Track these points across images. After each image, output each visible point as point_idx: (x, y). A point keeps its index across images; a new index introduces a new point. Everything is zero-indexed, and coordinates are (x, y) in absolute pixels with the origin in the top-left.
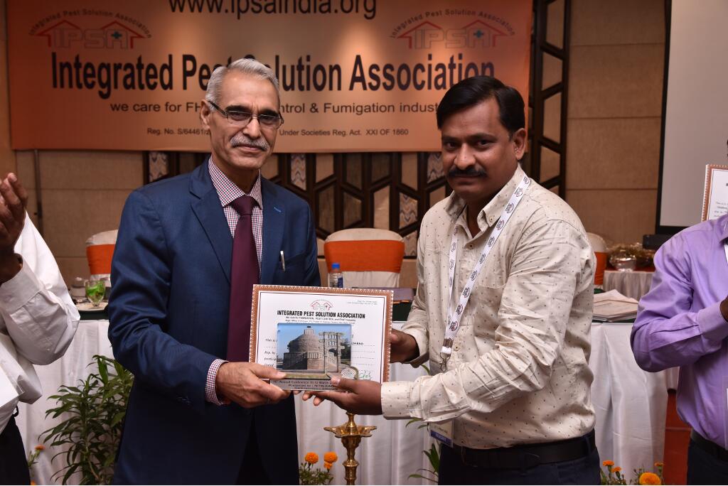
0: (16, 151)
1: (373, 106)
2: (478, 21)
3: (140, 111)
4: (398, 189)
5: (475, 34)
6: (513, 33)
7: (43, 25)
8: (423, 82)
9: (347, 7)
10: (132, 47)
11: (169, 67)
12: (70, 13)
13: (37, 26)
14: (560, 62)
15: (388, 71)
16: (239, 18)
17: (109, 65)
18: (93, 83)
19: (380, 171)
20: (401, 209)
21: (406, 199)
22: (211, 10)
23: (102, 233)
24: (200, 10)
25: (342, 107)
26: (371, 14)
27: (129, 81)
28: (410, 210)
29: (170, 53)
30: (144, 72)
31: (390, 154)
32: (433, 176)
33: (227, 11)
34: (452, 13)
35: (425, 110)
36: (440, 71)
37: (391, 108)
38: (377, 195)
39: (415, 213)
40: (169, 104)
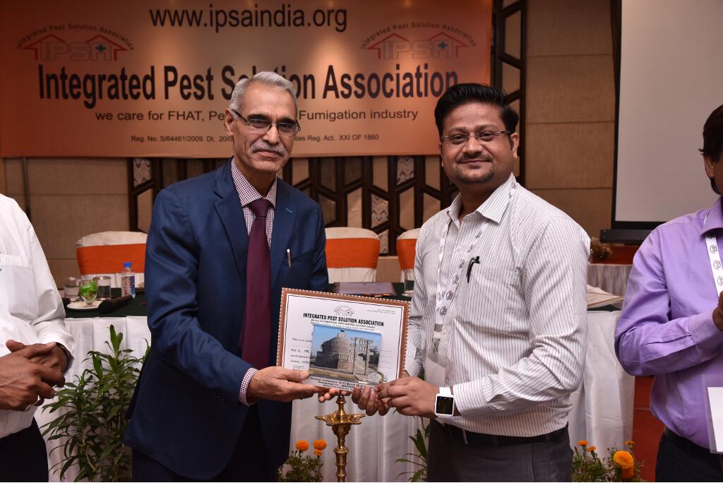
0: (5, 159)
1: (346, 113)
2: (442, 33)
3: (124, 120)
4: (370, 192)
5: (439, 46)
6: (475, 45)
7: (29, 39)
8: (392, 91)
9: (319, 21)
10: (116, 59)
11: (152, 78)
12: (56, 28)
13: (24, 39)
14: (517, 71)
15: (359, 80)
16: (217, 31)
17: (94, 76)
18: (79, 93)
19: (352, 174)
20: (373, 209)
21: (377, 200)
22: (191, 24)
23: (91, 235)
24: (180, 24)
25: (316, 114)
26: (342, 27)
27: (113, 92)
28: (381, 210)
29: (152, 65)
30: (127, 83)
31: (361, 158)
32: (402, 179)
33: (205, 25)
34: (418, 25)
35: (394, 117)
36: (408, 80)
37: (362, 115)
38: (350, 197)
39: (386, 213)
40: (152, 113)
